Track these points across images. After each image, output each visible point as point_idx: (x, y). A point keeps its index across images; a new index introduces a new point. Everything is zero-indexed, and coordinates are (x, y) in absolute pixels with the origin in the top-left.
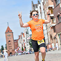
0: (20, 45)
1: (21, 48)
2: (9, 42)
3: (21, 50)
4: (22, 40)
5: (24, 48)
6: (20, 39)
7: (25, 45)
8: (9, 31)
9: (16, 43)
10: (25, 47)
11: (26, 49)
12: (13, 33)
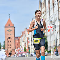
0: (22, 44)
1: (23, 48)
2: (9, 39)
3: (23, 51)
4: (25, 38)
5: (27, 48)
6: (22, 36)
7: (29, 45)
8: (9, 25)
9: (17, 42)
10: (29, 48)
11: (29, 50)
12: (14, 27)
